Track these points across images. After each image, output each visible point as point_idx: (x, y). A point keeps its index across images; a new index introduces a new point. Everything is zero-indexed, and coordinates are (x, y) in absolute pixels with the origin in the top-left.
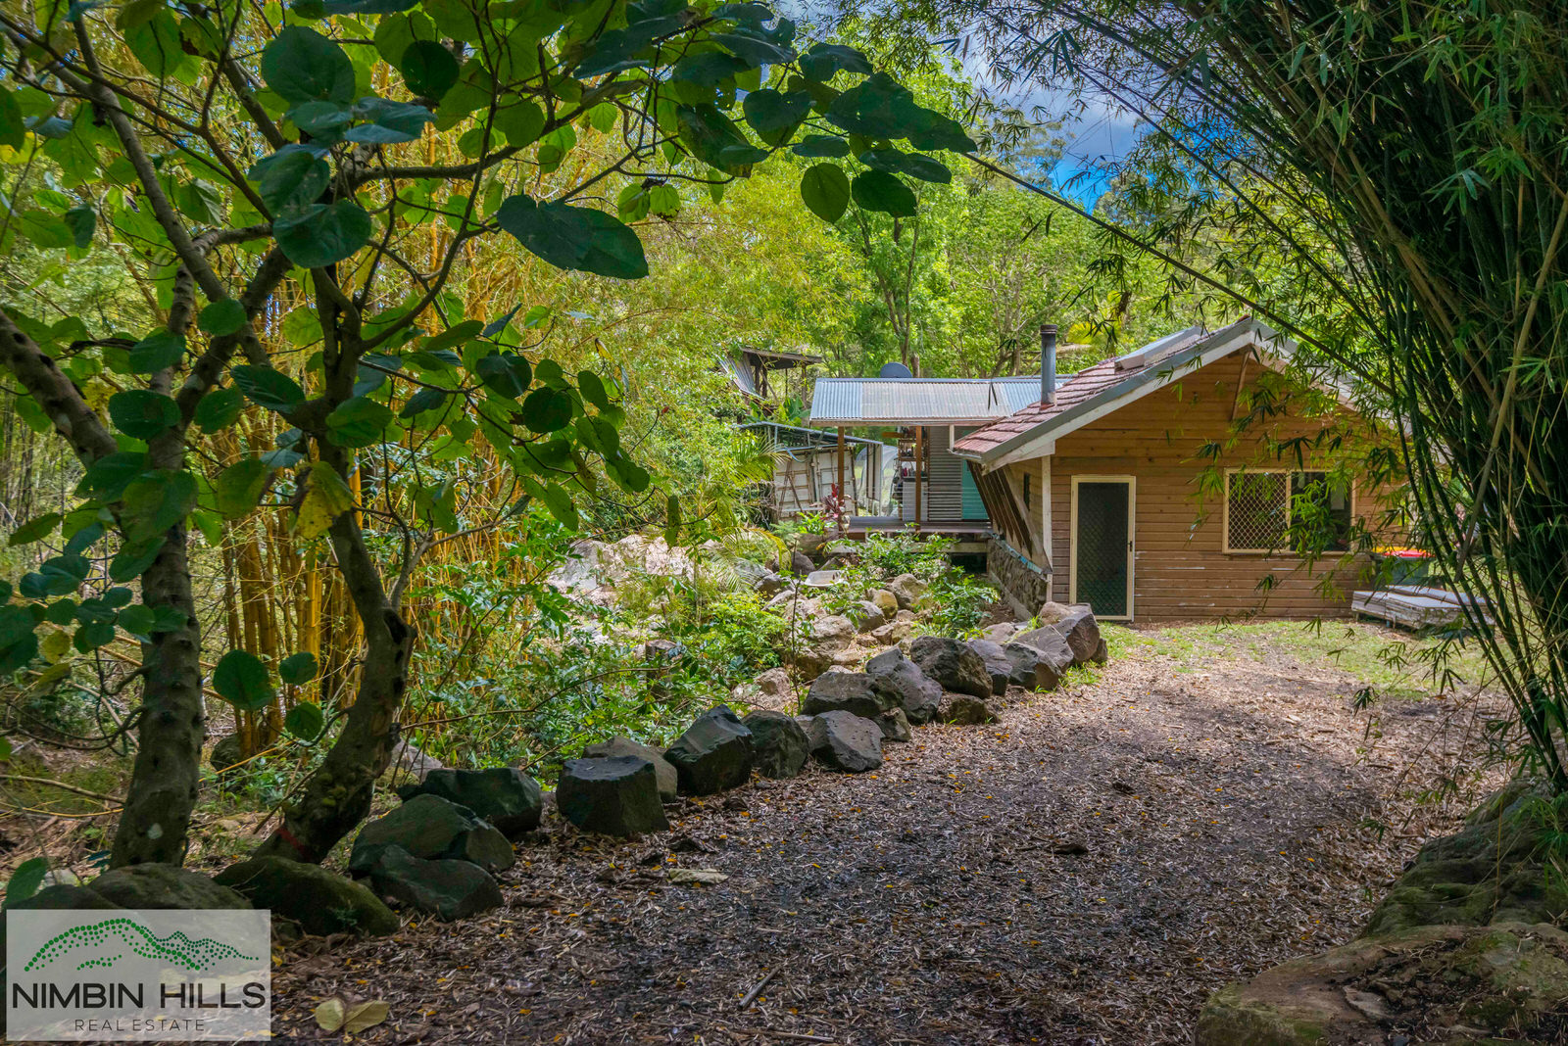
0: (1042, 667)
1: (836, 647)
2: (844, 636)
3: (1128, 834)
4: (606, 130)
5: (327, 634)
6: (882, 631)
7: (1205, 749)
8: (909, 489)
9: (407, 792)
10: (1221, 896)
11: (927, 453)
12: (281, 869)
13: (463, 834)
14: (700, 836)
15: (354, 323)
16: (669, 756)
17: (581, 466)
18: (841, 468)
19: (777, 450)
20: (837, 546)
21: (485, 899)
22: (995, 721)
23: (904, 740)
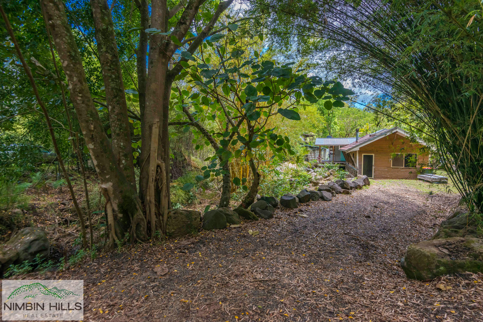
0: (359, 185)
1: (320, 181)
2: (321, 179)
3: (378, 215)
4: (287, 100)
5: (243, 176)
6: (328, 178)
7: (391, 201)
8: (332, 156)
9: (258, 200)
10: (397, 227)
11: (334, 150)
12: (242, 210)
13: (267, 206)
14: (303, 209)
15: (253, 129)
16: (297, 196)
17: (284, 151)
18: (320, 152)
19: (309, 149)
20: (320, 165)
21: (271, 217)
22: (351, 194)
23: (335, 196)
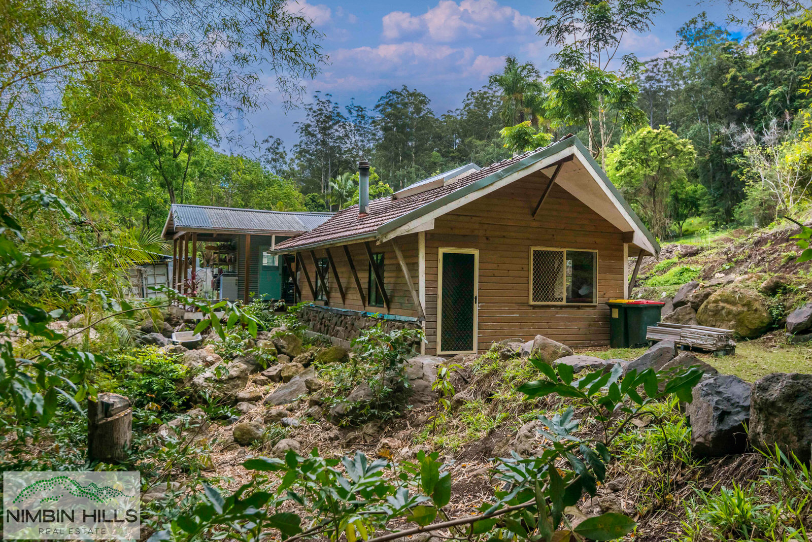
1: (237, 386)
20: (193, 315)
